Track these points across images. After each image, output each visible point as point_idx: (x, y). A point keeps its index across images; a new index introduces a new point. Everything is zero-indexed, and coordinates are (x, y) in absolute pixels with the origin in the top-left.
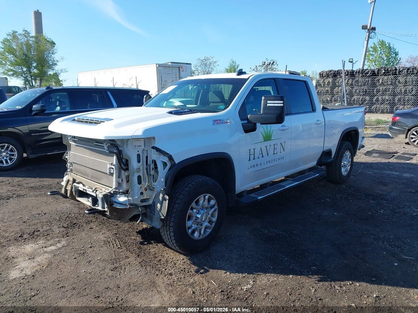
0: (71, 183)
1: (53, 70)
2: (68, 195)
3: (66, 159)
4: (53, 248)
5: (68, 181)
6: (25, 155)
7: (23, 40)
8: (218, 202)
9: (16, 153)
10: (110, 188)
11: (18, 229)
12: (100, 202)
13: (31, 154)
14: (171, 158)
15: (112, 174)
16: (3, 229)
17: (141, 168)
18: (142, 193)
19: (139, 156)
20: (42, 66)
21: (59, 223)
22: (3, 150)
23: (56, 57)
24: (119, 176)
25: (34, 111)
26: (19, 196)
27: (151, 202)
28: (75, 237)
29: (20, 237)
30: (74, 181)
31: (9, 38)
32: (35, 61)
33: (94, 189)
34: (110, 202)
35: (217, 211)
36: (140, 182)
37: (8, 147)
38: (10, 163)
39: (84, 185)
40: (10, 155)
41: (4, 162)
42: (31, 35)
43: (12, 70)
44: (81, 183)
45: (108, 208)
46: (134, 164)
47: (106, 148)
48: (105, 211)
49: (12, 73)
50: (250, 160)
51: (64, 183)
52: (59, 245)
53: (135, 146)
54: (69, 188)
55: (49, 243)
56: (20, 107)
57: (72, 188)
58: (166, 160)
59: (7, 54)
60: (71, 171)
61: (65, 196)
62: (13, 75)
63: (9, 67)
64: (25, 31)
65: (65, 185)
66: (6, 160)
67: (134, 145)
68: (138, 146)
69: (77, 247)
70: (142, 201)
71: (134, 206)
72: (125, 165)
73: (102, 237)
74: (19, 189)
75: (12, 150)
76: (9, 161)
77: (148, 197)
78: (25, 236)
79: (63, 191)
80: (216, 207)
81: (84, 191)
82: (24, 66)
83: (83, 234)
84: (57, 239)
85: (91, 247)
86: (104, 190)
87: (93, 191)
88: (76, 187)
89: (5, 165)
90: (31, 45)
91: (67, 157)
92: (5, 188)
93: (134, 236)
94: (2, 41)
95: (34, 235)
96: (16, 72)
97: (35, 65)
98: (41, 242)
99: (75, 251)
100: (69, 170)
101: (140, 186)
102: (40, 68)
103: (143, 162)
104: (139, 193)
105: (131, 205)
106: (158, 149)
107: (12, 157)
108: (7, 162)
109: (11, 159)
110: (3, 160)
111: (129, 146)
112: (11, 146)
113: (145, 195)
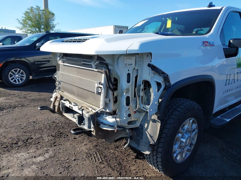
0: (58, 99)
1: (53, 30)
2: (56, 110)
3: (55, 78)
4: (41, 158)
5: (56, 98)
6: (31, 77)
7: (37, 12)
8: (199, 126)
9: (25, 75)
10: (97, 108)
11: (16, 135)
12: (86, 121)
13: (35, 76)
14: (166, 78)
15: (99, 94)
16: (3, 134)
17: (130, 89)
18: (129, 115)
19: (129, 75)
20: (47, 28)
21: (49, 131)
22: (16, 73)
23: (54, 23)
24: (106, 96)
25: (37, 47)
26: (23, 106)
27: (138, 125)
28: (61, 147)
29: (15, 144)
30: (62, 98)
31: (28, 11)
32: (43, 25)
33: (80, 107)
34: (97, 122)
35: (197, 135)
36: (128, 104)
37: (19, 71)
38: (21, 82)
39: (70, 103)
40: (21, 76)
41: (17, 81)
42: (41, 9)
43: (30, 30)
44: (68, 100)
45: (95, 128)
46: (123, 84)
47: (93, 66)
48: (91, 131)
49: (30, 31)
50: (226, 85)
51: (52, 99)
52: (47, 156)
53: (126, 65)
54: (57, 104)
55: (39, 152)
56: (28, 44)
57: (59, 104)
58: (161, 80)
59: (27, 20)
60: (59, 88)
61: (53, 111)
62: (31, 33)
63: (29, 28)
64: (38, 7)
65: (53, 101)
66: (18, 80)
67: (125, 63)
68: (129, 65)
69: (62, 159)
70: (130, 123)
71: (122, 128)
72: (113, 85)
73: (84, 148)
74: (23, 100)
75: (22, 73)
76: (20, 80)
77: (135, 119)
78: (20, 143)
79: (52, 107)
80: (196, 131)
81: (71, 108)
82: (37, 28)
83: (68, 144)
84: (45, 149)
85: (75, 160)
86: (91, 109)
87: (79, 109)
88: (63, 104)
89: (17, 83)
90: (41, 15)
91: (56, 76)
92: (14, 99)
93: (112, 149)
94: (25, 13)
95: (27, 143)
96: (32, 31)
97: (43, 27)
98: (31, 151)
99: (60, 164)
100: (57, 88)
101: (128, 107)
102: (46, 29)
103: (132, 82)
104: (127, 115)
105: (119, 127)
106: (155, 67)
107: (22, 78)
108: (19, 81)
109: (21, 79)
110: (16, 80)
111: (120, 64)
112: (22, 71)
113: (133, 117)
